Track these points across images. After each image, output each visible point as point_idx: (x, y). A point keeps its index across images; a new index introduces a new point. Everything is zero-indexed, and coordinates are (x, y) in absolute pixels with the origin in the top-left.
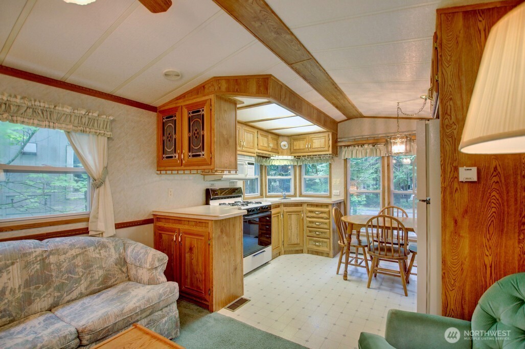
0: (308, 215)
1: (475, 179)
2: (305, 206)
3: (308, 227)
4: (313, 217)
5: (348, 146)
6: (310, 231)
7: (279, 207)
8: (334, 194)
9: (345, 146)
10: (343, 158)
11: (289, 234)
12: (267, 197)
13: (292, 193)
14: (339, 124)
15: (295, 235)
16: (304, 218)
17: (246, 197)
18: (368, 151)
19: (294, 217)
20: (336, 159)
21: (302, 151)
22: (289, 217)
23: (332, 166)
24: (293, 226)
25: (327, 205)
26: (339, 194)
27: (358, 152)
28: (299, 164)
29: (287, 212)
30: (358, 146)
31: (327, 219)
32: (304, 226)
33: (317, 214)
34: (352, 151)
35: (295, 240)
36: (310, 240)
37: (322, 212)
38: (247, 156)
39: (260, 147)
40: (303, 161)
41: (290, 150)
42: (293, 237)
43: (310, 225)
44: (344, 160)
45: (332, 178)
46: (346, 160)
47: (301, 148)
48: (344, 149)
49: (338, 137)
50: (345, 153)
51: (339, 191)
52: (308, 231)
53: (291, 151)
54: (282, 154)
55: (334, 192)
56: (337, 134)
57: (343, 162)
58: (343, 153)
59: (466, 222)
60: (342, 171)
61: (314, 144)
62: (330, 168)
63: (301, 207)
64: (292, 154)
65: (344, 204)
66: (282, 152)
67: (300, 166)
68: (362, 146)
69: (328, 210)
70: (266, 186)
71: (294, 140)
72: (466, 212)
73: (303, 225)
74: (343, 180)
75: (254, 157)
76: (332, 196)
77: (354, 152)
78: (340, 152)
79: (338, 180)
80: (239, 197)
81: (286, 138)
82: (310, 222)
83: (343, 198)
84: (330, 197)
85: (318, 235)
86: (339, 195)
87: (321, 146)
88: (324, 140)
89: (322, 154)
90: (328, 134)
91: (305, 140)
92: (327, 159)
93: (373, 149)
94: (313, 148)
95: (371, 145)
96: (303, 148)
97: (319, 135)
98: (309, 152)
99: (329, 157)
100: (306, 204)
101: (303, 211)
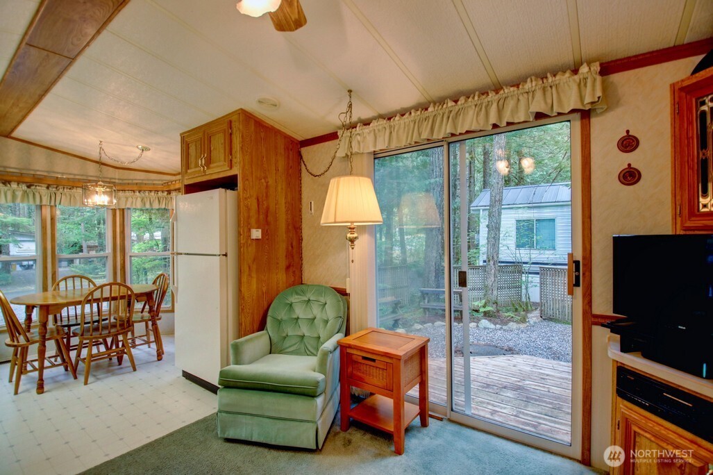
1: (260, 237)
18: (20, 193)
59: (255, 266)
72: (254, 260)
93: (28, 192)
95: (24, 185)
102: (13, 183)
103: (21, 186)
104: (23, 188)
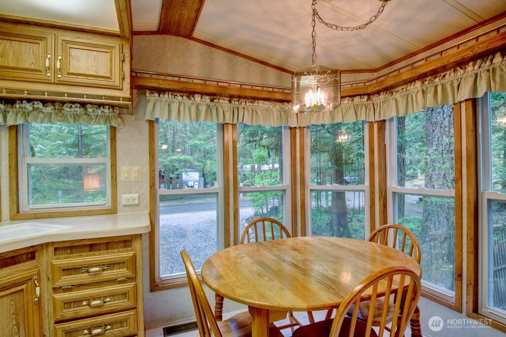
3: (58, 321)
5: (160, 91)
8: (124, 202)
9: (152, 89)
10: (147, 117)
14: (134, 37)
16: (46, 296)
18: (203, 108)
20: (129, 118)
23: (119, 135)
25: (125, 241)
26: (137, 202)
27: (182, 108)
28: (10, 123)
30: (182, 96)
31: (128, 279)
32: (46, 320)
34: (170, 105)
37: (111, 265)
40: (25, 114)
43: (68, 312)
45: (119, 163)
46: (151, 123)
50: (153, 107)
51: (136, 195)
55: (124, 198)
57: (146, 126)
58: (150, 107)
60: (144, 147)
62: (113, 139)
63: (30, 264)
67: (14, 129)
68: (188, 97)
69: (131, 254)
73: (41, 321)
74: (146, 169)
76: (120, 207)
77: (175, 107)
79: (135, 169)
83: (147, 211)
84: (112, 211)
86: (139, 205)
87: (97, 73)
88: (109, 57)
89: (103, 96)
90: (121, 47)
91: (42, 43)
92: (106, 115)
93: (211, 107)
94: (68, 74)
95: (207, 97)
96: (32, 67)
97: (90, 39)
98: (57, 84)
99: (111, 110)
100: (51, 249)
101: (39, 274)
102: (196, 95)
103: (204, 100)
104: (207, 101)
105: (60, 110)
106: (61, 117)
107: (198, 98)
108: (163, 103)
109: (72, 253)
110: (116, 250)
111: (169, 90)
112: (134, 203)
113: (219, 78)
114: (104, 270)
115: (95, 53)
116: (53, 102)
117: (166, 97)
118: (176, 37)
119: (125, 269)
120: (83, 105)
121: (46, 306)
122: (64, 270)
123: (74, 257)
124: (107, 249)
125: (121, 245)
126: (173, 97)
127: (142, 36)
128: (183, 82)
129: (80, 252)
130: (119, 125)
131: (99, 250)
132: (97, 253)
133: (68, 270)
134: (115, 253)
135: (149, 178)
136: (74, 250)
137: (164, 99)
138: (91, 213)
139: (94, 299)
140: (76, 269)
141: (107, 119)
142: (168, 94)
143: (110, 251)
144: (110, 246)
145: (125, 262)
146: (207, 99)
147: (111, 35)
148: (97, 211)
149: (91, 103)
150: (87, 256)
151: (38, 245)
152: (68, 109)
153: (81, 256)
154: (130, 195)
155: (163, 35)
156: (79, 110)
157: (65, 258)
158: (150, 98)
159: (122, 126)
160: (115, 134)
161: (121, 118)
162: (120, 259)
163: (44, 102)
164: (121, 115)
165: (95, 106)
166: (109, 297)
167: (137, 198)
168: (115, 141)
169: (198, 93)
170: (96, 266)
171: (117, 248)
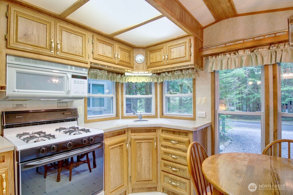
0: (162, 144)
2: (159, 132)
3: (162, 159)
4: (169, 147)
5: (216, 54)
6: (165, 165)
7: (125, 133)
9: (212, 55)
10: (209, 71)
11: (139, 167)
12: (123, 118)
13: (153, 113)
14: (204, 30)
15: (147, 169)
16: (158, 147)
17: (88, 119)
18: (244, 59)
19: (144, 146)
20: (201, 72)
21: (159, 64)
22: (138, 145)
23: (197, 82)
24: (143, 157)
27: (229, 61)
28: (159, 82)
29: (136, 140)
30: (230, 54)
31: (186, 152)
32: (159, 157)
33: (174, 144)
34: (222, 61)
35: (146, 175)
36: (165, 176)
37: (180, 142)
38: (71, 65)
39: (96, 56)
40: (163, 78)
41: (147, 64)
42: (143, 171)
43: (165, 157)
44: (212, 73)
45: (196, 96)
46: (214, 73)
47: (158, 60)
48: (211, 59)
49: (203, 46)
50: (212, 64)
51: (204, 112)
52: (163, 164)
53: (149, 65)
54: (138, 69)
55: (199, 113)
56: (202, 42)
57: (210, 76)
58: (210, 65)
60: (209, 86)
61: (172, 54)
62: (194, 84)
63: (154, 133)
64: (149, 69)
65: (212, 128)
66: (137, 67)
67: (162, 83)
68: (235, 54)
69: (187, 139)
70: (122, 105)
71: (150, 51)
73: (157, 157)
74: (210, 99)
75: (86, 68)
76: (197, 118)
77: (225, 62)
78: (206, 64)
79: (204, 98)
80: (73, 120)
81: (142, 51)
82: (166, 153)
83: (210, 121)
84: (194, 119)
85: (174, 171)
86: (205, 117)
87: (180, 56)
88: (184, 47)
89: (182, 66)
90: (189, 40)
91: (162, 50)
92: (190, 73)
93: (251, 56)
94: (170, 60)
95: (248, 50)
96: (160, 60)
97: (177, 42)
98: (167, 65)
99: (192, 70)
100: (161, 130)
101: (157, 138)
102: (239, 51)
103: (245, 52)
104: (248, 53)
105: (173, 74)
106: (173, 77)
107: (241, 52)
108: (218, 61)
109: (167, 133)
110: (182, 136)
111: (221, 53)
112: (203, 116)
113: (260, 34)
114: (177, 144)
115: (179, 47)
116: (171, 71)
117: (220, 57)
118: (227, 19)
119: (185, 146)
120: (181, 70)
121: (159, 151)
122: (164, 139)
123: (167, 135)
124: (179, 134)
125: (184, 134)
126: (224, 56)
127: (208, 28)
128: (228, 46)
129: (170, 133)
130: (196, 77)
131: (176, 134)
132: (175, 135)
133: (165, 139)
134: (181, 137)
135: (211, 104)
136: (168, 132)
137: (218, 59)
138: (185, 119)
139: (174, 155)
140: (168, 140)
141: (190, 75)
142: (221, 55)
143: (180, 136)
144: (180, 133)
145: (185, 143)
146: (248, 52)
147: (185, 37)
148: (187, 118)
149: (184, 69)
150: (172, 135)
151: (157, 127)
152: (176, 73)
153: (170, 135)
154: (201, 112)
155: (220, 22)
156: (179, 73)
157: (165, 134)
158: (211, 60)
159: (198, 77)
160: (195, 82)
161: (197, 73)
162: (183, 141)
163: (168, 72)
164: (197, 72)
165: (186, 70)
166: (179, 156)
167: (205, 114)
168: (195, 85)
169: (240, 49)
170: (174, 141)
171: (183, 135)
